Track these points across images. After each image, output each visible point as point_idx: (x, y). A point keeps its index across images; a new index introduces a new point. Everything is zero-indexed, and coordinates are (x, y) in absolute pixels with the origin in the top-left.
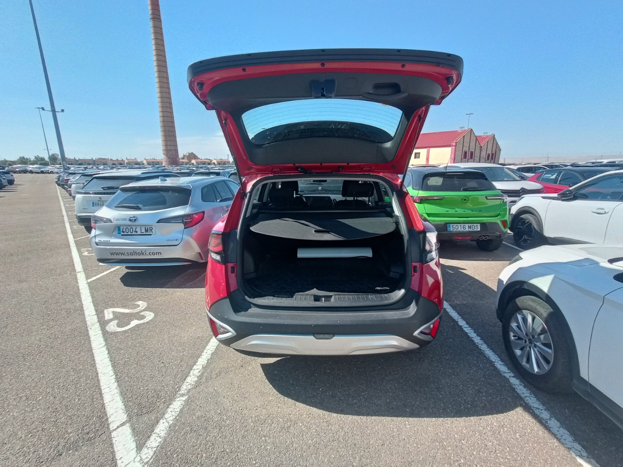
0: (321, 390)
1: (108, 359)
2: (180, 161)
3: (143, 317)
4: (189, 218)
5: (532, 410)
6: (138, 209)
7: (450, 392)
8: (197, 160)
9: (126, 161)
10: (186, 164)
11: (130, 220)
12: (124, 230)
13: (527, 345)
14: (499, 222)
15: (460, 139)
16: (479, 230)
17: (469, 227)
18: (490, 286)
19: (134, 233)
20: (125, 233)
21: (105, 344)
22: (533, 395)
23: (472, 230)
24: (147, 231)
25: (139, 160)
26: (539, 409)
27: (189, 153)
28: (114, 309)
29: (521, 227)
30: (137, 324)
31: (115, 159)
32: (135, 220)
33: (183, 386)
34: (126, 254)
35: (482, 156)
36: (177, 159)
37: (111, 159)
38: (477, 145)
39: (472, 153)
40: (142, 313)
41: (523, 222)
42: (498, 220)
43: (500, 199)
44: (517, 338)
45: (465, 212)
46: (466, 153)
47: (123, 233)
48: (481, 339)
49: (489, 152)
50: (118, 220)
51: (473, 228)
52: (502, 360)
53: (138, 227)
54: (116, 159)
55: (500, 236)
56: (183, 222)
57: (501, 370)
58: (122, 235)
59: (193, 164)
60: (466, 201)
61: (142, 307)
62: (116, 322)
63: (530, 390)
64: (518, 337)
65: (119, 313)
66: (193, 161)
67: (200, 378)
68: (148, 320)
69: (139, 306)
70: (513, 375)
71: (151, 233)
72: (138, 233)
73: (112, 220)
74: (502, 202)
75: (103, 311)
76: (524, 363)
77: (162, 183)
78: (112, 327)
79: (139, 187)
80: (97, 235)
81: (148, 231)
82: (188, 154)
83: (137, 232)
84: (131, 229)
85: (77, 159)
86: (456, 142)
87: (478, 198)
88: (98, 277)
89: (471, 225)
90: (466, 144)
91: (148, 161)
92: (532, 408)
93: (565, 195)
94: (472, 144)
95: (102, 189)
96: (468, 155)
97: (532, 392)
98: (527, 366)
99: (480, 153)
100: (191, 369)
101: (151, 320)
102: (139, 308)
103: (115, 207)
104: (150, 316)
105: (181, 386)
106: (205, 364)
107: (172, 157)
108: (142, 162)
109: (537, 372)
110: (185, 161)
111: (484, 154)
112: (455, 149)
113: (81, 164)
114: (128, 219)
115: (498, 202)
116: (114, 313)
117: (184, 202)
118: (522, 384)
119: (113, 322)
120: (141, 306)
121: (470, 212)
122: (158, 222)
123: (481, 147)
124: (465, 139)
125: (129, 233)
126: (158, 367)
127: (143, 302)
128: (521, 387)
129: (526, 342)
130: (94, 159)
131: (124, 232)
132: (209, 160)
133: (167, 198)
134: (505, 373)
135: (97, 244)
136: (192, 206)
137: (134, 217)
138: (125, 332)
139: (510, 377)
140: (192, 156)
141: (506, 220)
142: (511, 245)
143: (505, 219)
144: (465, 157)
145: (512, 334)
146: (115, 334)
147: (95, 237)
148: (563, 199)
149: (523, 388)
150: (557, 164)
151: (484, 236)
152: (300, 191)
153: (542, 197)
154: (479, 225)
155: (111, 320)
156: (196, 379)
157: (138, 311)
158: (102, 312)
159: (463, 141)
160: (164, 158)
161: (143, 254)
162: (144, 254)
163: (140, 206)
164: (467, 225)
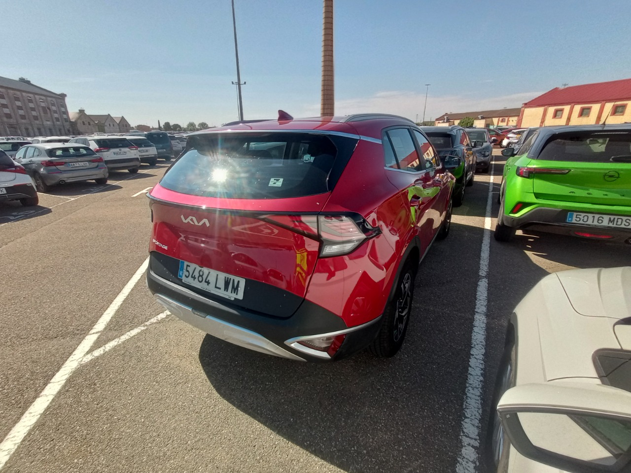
17: (611, 221)
23: (615, 225)
45: (606, 197)
51: (619, 223)
57: (465, 430)
60: (612, 179)
89: (616, 217)
118: (477, 463)
128: (471, 466)
134: (468, 436)
139: (469, 444)
149: (471, 468)
164: (606, 218)
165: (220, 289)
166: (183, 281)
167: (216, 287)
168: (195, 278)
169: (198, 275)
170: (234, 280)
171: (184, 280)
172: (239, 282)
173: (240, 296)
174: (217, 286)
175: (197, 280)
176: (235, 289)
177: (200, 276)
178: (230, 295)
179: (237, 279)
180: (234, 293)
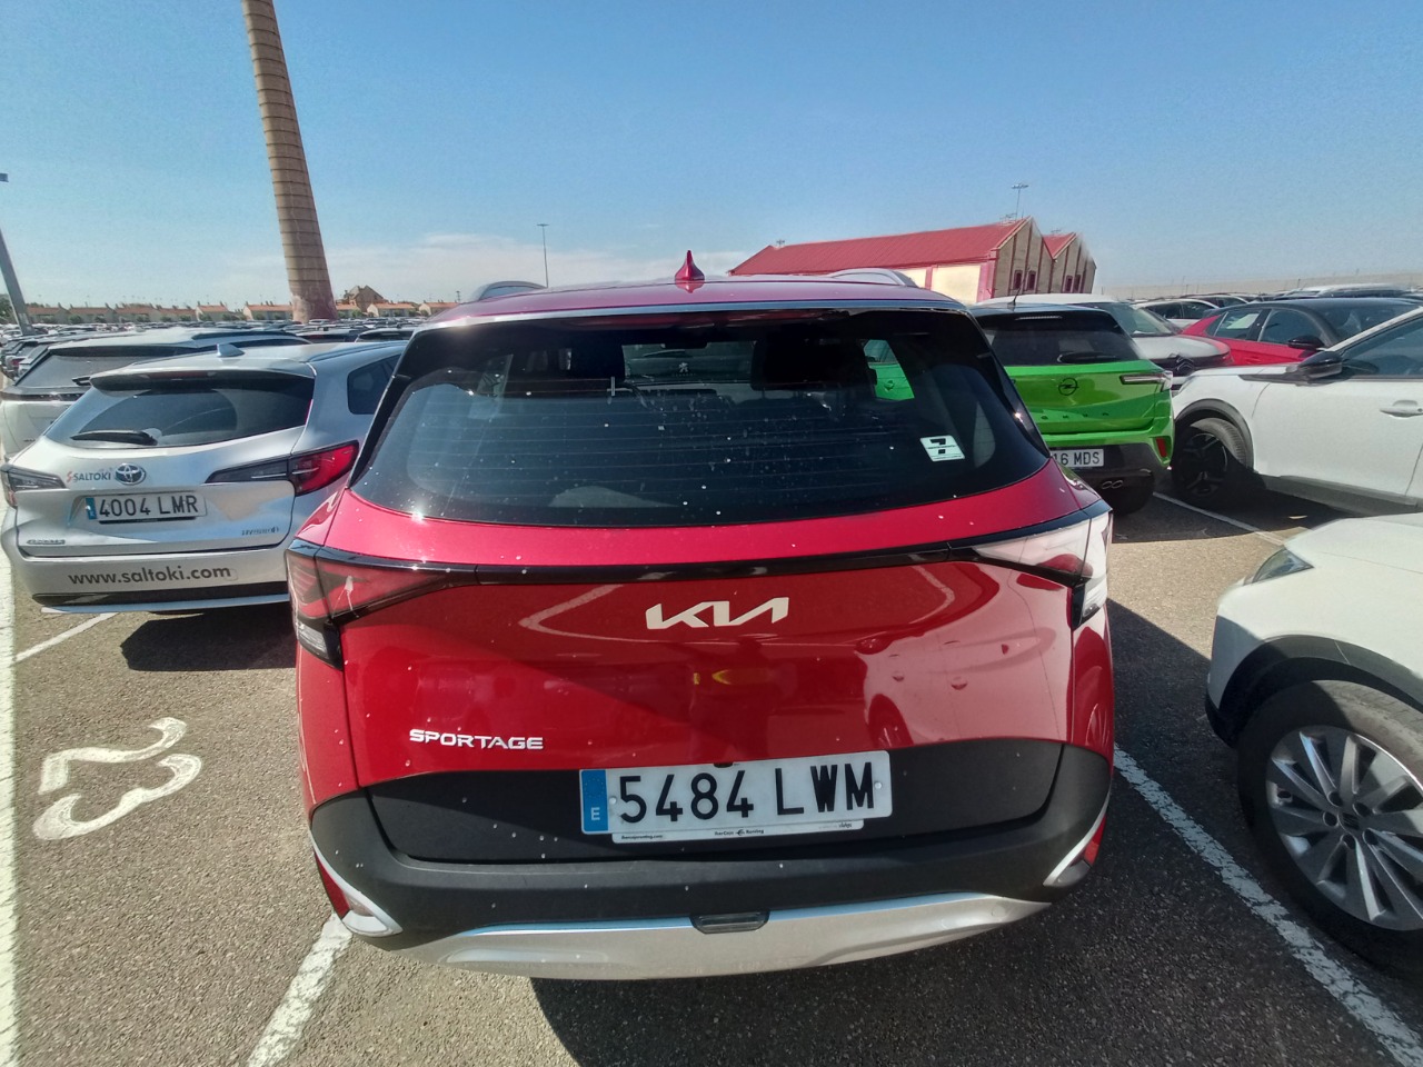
0: (716, 1020)
1: (11, 956)
2: (338, 308)
3: (167, 775)
4: (309, 463)
5: (1382, 1047)
6: (147, 441)
7: (1118, 1002)
8: (380, 306)
9: (199, 311)
10: (354, 316)
11: (120, 477)
12: (107, 507)
13: (1339, 831)
14: (1151, 443)
15: (1008, 239)
16: (1101, 464)
17: (1077, 459)
18: (1144, 616)
19: (139, 515)
20: (112, 517)
21: (13, 891)
22: (1364, 988)
23: (1083, 465)
24: (177, 506)
25: (232, 309)
26: (1400, 1041)
27: (360, 289)
28: (73, 751)
29: (1195, 451)
30: (140, 801)
31: (167, 305)
32: (136, 477)
33: (256, 1053)
34: (119, 577)
35: (1053, 283)
36: (330, 303)
37: (159, 308)
38: (1044, 256)
39: (1032, 276)
40: (164, 763)
41: (1201, 437)
42: (1147, 438)
43: (1155, 382)
44: (1290, 800)
45: (1066, 420)
46: (1019, 275)
47: (104, 518)
48: (1161, 790)
49: (1071, 272)
50: (82, 477)
51: (1087, 461)
52: (1239, 861)
53: (148, 497)
54: (170, 307)
55: (1151, 477)
56: (288, 478)
57: (1244, 894)
58: (102, 522)
59: (372, 315)
60: (1070, 390)
61: (168, 740)
62: (72, 799)
63: (1350, 968)
64: (1295, 798)
65: (92, 764)
66: (372, 309)
67: (321, 1006)
68: (177, 787)
69: (159, 735)
70: (1283, 911)
71: (193, 513)
72: (151, 516)
73: (65, 480)
74: (1158, 391)
75: (40, 761)
76: (1322, 882)
77: (226, 363)
78: (58, 822)
79: (149, 374)
80: (23, 525)
81: (182, 507)
82: (356, 292)
83: (147, 512)
84: (130, 504)
85: (67, 307)
86: (998, 251)
87: (1092, 383)
88: (54, 641)
89: (1082, 451)
90: (1020, 255)
91: (253, 309)
92: (1380, 1040)
93: (1321, 367)
94: (1035, 254)
95: (75, 385)
96: (1025, 279)
97: (1358, 976)
98: (1336, 891)
99: (1052, 272)
100: (295, 975)
101: (191, 787)
102: (159, 744)
103: (75, 438)
104: (187, 769)
105: (252, 1049)
106: (345, 945)
107: (316, 298)
108: (240, 313)
109: (1378, 919)
110: (353, 307)
111: (1058, 277)
112: (996, 265)
113: (78, 321)
114: (113, 475)
115: (1150, 390)
116: (74, 766)
117: (292, 417)
118: (1321, 946)
119: (62, 800)
120: (166, 735)
121: (1076, 418)
122: (212, 478)
123: (1054, 261)
124: (1018, 242)
125: (124, 516)
126: (182, 974)
127: (174, 721)
128: (1319, 955)
129: (1331, 820)
130: (113, 307)
131: (107, 513)
132: (413, 304)
133: (236, 407)
134: (1259, 904)
135: (25, 552)
136: (317, 428)
137: (133, 468)
138: (96, 836)
139: (1276, 918)
140: (367, 296)
141: (1168, 437)
142: (1165, 498)
143: (1163, 433)
144: (1017, 285)
145: (1274, 789)
146: (61, 846)
147: (18, 532)
148: (1313, 376)
149: (1326, 962)
150: (1232, 296)
151: (1113, 480)
152: (632, 377)
153: (1241, 376)
154: (1101, 452)
155: (56, 795)
156: (306, 1014)
157: (154, 753)
158: (37, 766)
159: (1014, 246)
160: (296, 302)
161: (172, 576)
162: (177, 575)
163: (151, 432)
164: (1071, 454)
165: (800, 811)
166: (617, 839)
167: (781, 810)
168: (680, 811)
169: (692, 796)
170: (848, 768)
171: (620, 833)
172: (868, 767)
173: (883, 806)
174: (786, 806)
175: (687, 816)
176: (861, 792)
177: (699, 796)
178: (847, 818)
179: (858, 761)
180: (860, 804)
